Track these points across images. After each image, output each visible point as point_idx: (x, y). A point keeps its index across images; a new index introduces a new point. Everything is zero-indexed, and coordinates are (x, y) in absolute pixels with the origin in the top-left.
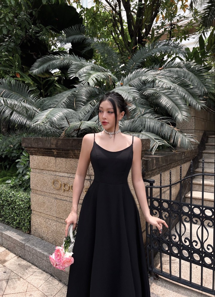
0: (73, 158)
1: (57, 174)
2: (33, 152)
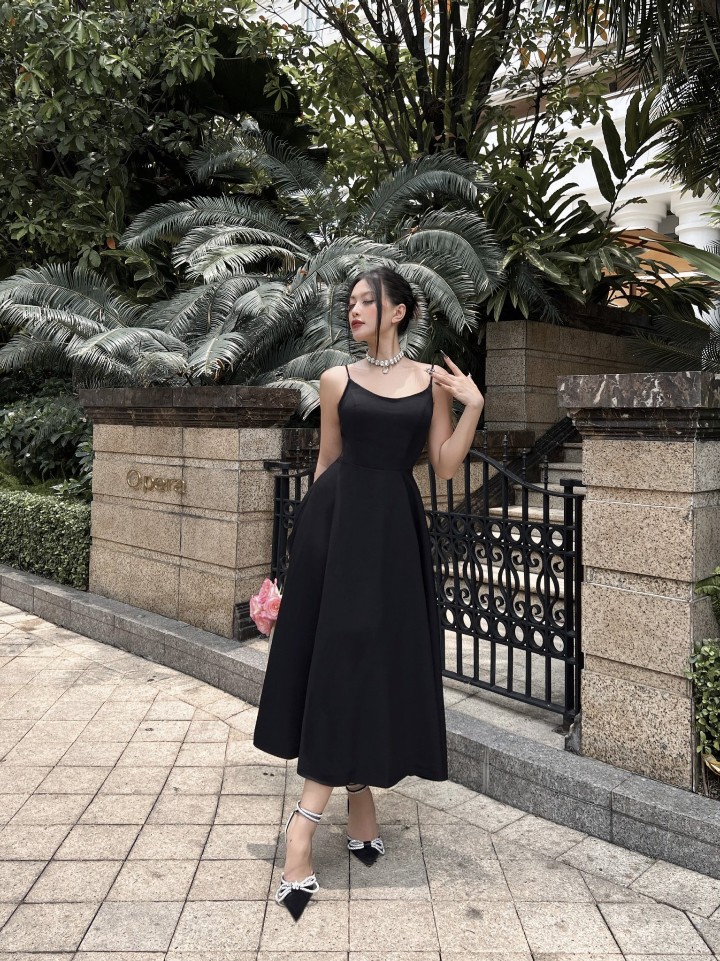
0: (161, 426)
1: (137, 459)
2: (98, 416)
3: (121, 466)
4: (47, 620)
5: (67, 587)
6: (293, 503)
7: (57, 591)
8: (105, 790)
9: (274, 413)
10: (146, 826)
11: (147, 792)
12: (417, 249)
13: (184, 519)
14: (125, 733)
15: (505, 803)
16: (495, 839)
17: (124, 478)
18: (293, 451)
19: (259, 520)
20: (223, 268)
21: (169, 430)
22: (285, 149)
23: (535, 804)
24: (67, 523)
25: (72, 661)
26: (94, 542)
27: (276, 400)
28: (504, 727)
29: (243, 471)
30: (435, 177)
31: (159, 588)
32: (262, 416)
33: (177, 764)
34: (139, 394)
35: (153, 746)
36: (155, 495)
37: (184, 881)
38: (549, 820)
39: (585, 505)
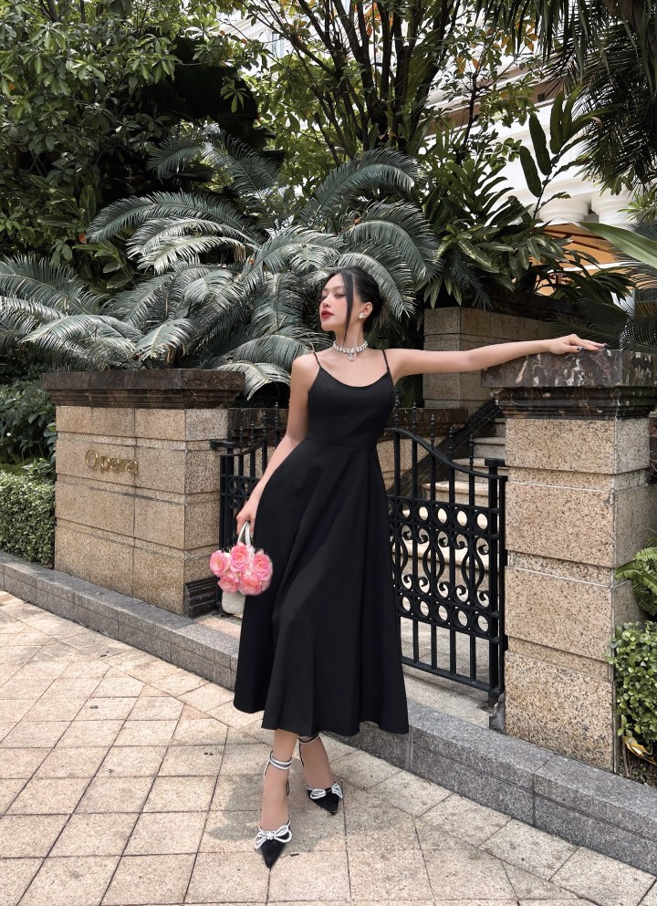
0: (115, 407)
1: (94, 439)
2: (60, 398)
3: (81, 446)
4: (16, 596)
5: (35, 565)
6: (237, 479)
7: (25, 569)
8: (40, 774)
9: (219, 394)
10: (74, 816)
11: (82, 775)
12: (360, 239)
13: (137, 500)
14: (70, 711)
15: (430, 780)
16: (419, 825)
17: (83, 458)
18: (237, 431)
19: (207, 501)
20: (174, 258)
21: (122, 410)
22: (237, 146)
23: (460, 783)
24: (33, 504)
25: (33, 637)
26: (59, 522)
27: (221, 382)
28: (428, 704)
29: (189, 451)
30: (376, 171)
31: (115, 567)
32: (207, 397)
33: (116, 743)
34: (94, 378)
35: (94, 725)
36: (111, 476)
37: (102, 882)
38: (473, 800)
39: (508, 488)
